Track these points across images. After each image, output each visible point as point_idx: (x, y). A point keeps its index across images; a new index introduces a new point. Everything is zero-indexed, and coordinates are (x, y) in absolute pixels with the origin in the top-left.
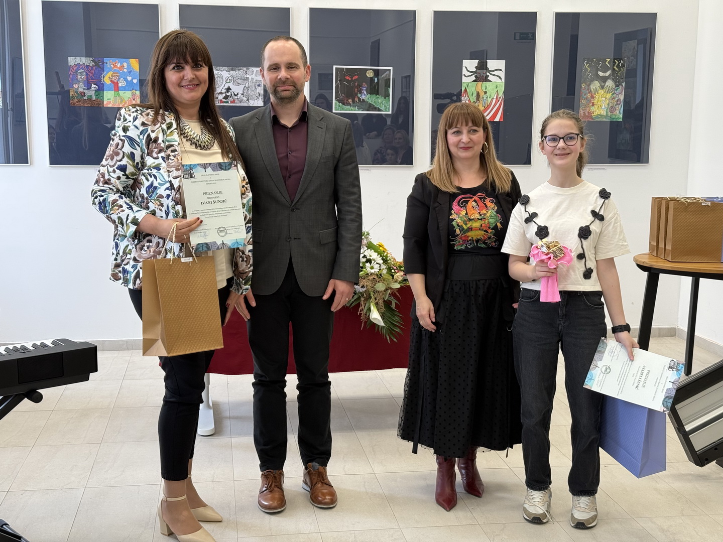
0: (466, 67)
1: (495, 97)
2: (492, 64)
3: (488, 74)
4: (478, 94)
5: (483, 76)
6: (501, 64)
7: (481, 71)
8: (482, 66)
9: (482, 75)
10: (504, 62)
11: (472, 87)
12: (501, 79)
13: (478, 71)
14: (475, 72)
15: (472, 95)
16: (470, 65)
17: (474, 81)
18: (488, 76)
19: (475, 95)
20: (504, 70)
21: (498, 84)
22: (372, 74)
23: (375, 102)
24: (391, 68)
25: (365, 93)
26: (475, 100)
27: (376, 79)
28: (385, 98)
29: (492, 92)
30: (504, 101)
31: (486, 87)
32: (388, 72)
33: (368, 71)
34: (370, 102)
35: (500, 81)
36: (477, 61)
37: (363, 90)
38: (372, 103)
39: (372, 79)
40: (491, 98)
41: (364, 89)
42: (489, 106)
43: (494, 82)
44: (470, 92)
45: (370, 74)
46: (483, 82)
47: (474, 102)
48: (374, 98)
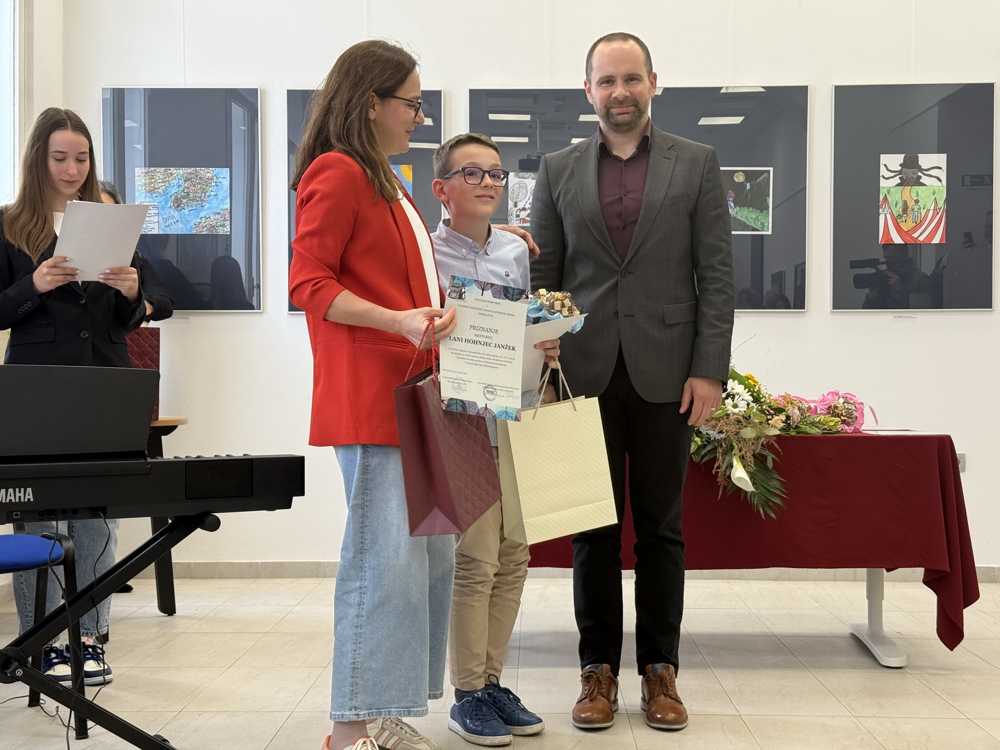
0: (885, 165)
1: (932, 208)
2: (925, 160)
3: (920, 174)
4: (905, 203)
5: (912, 178)
6: (941, 159)
7: (910, 171)
8: (911, 163)
9: (910, 175)
10: (944, 156)
11: (896, 193)
12: (940, 180)
13: (904, 170)
14: (900, 172)
15: (896, 206)
16: (891, 162)
17: (898, 185)
18: (921, 177)
19: (900, 205)
20: (944, 168)
21: (936, 188)
22: (742, 177)
23: (746, 218)
24: (771, 169)
25: (732, 204)
26: (901, 213)
27: (748, 185)
28: (762, 212)
29: (927, 200)
30: (946, 214)
31: (918, 193)
32: (766, 175)
33: (736, 174)
34: (739, 217)
35: (939, 184)
36: (902, 156)
37: (729, 200)
38: (744, 219)
39: (742, 185)
40: (926, 210)
41: (731, 199)
42: (921, 223)
43: (930, 186)
44: (893, 201)
45: (739, 178)
46: (912, 186)
47: (899, 215)
48: (746, 212)
